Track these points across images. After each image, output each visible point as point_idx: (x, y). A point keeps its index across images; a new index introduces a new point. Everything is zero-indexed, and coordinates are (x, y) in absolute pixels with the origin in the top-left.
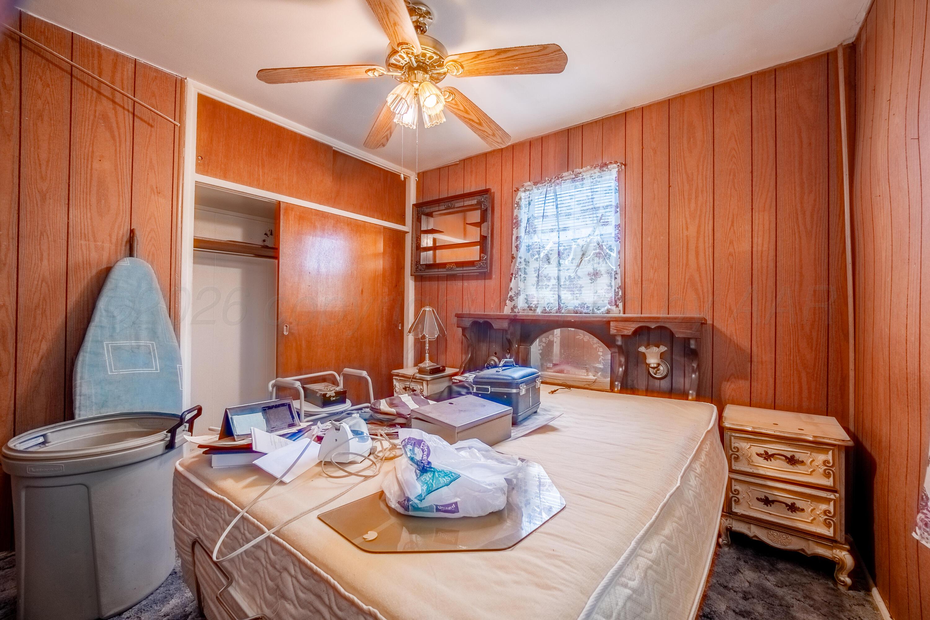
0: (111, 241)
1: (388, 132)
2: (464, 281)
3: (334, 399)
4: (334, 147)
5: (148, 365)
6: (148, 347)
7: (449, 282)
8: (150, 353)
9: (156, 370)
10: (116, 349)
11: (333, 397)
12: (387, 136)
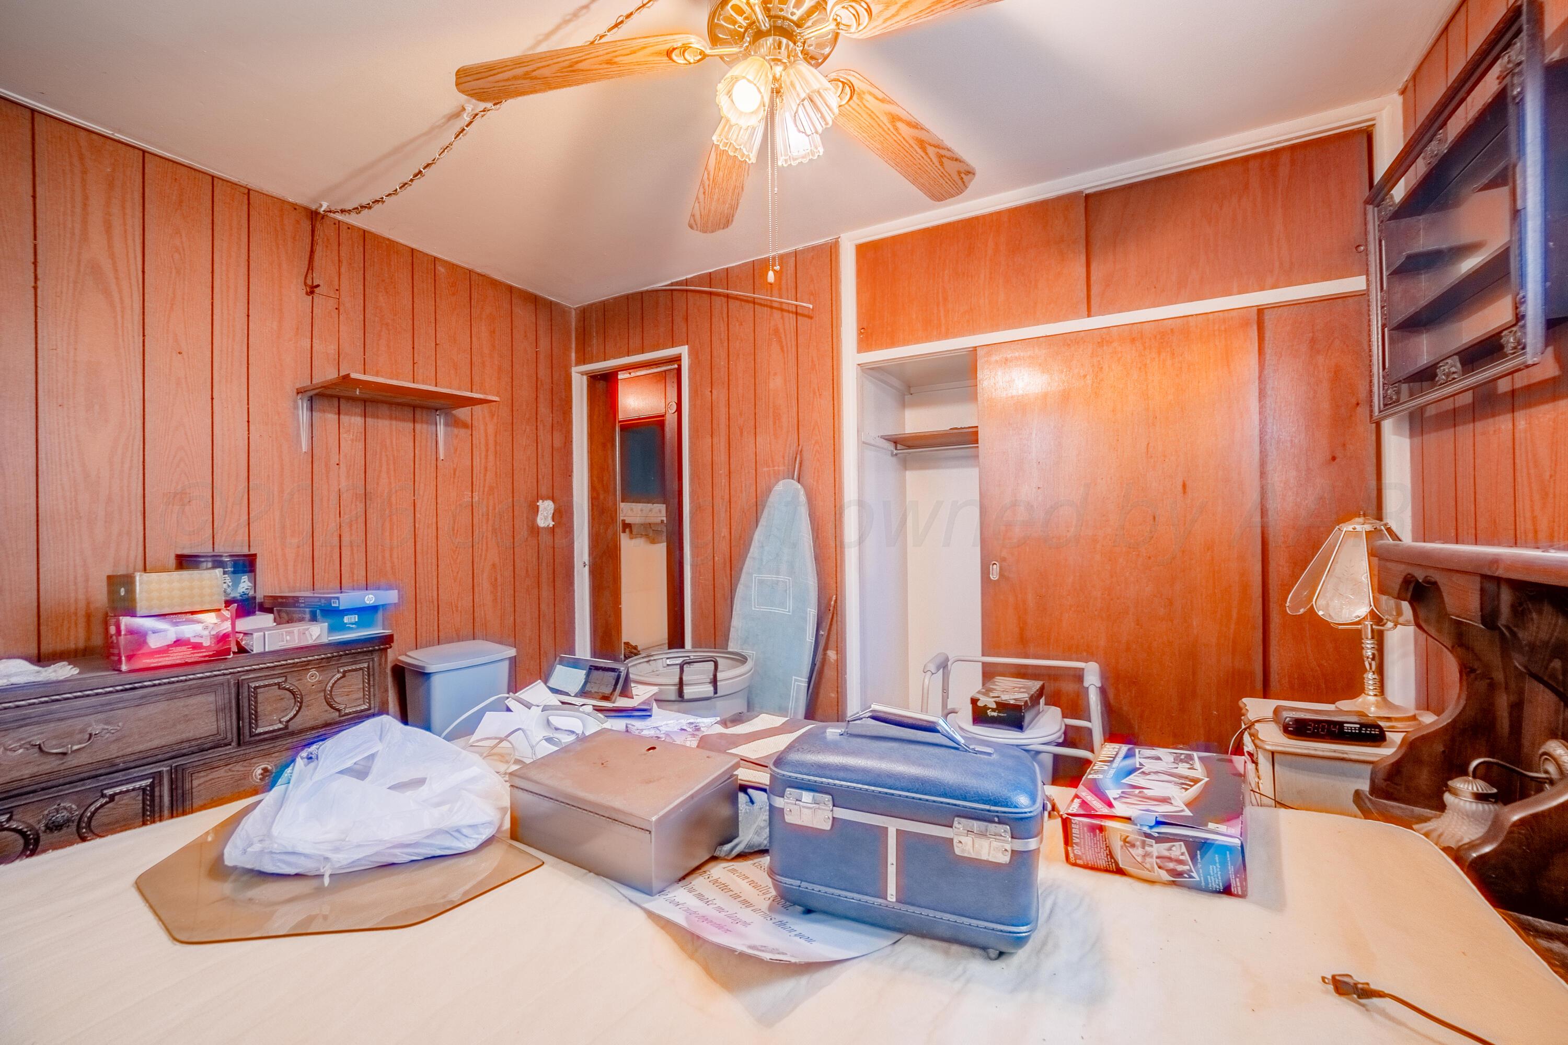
0: (784, 463)
1: (931, 151)
2: (1517, 414)
3: (995, 714)
4: (1085, 189)
5: (783, 604)
6: (786, 582)
7: (1479, 425)
8: (786, 590)
9: (789, 612)
10: (761, 582)
11: (994, 710)
12: (940, 157)
